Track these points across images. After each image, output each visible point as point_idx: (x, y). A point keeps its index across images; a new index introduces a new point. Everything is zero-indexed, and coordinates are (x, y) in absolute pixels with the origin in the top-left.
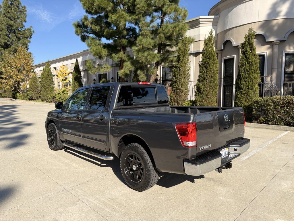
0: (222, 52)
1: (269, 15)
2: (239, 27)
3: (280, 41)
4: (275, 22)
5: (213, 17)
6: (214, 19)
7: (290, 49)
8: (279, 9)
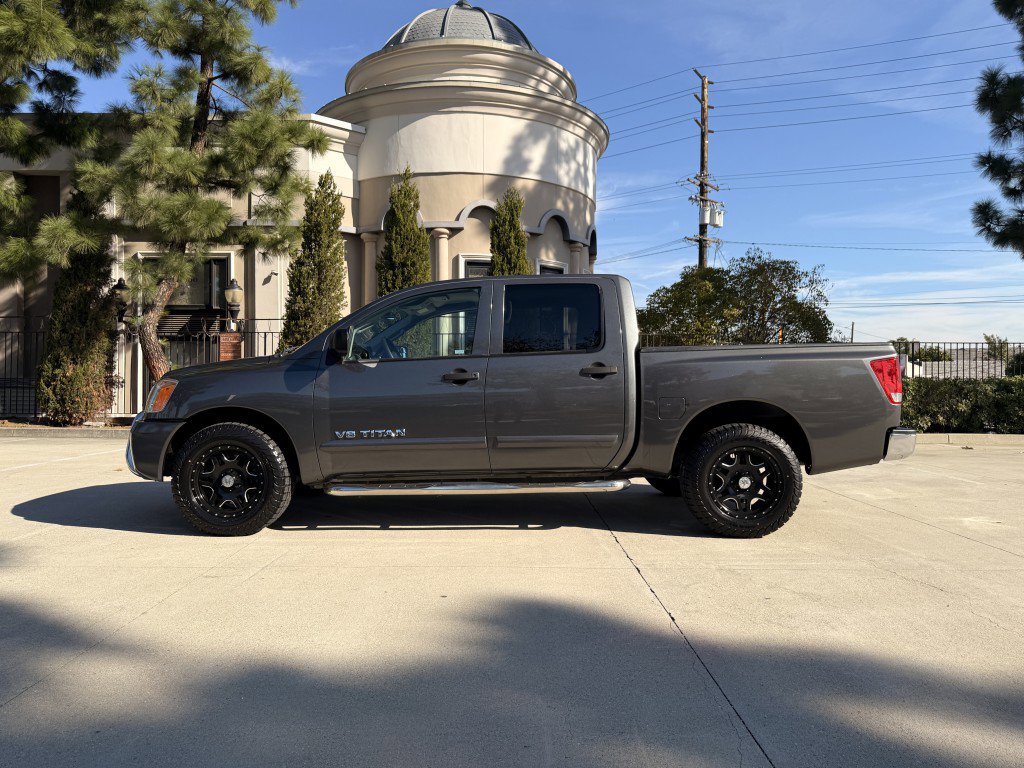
0: (378, 239)
1: (508, 162)
2: (434, 177)
3: (531, 234)
4: (519, 184)
5: (348, 126)
6: (353, 134)
7: (548, 256)
8: (526, 154)
